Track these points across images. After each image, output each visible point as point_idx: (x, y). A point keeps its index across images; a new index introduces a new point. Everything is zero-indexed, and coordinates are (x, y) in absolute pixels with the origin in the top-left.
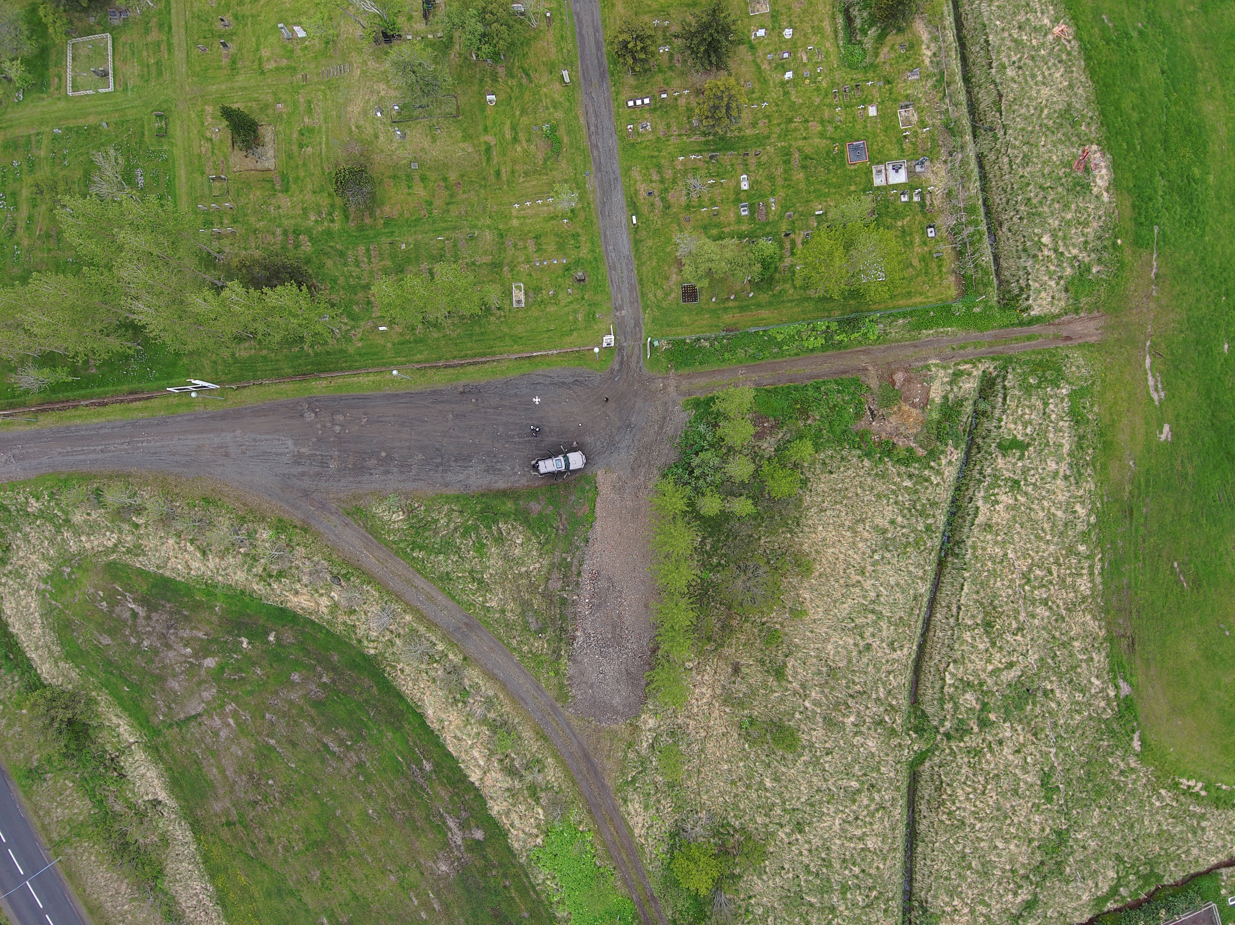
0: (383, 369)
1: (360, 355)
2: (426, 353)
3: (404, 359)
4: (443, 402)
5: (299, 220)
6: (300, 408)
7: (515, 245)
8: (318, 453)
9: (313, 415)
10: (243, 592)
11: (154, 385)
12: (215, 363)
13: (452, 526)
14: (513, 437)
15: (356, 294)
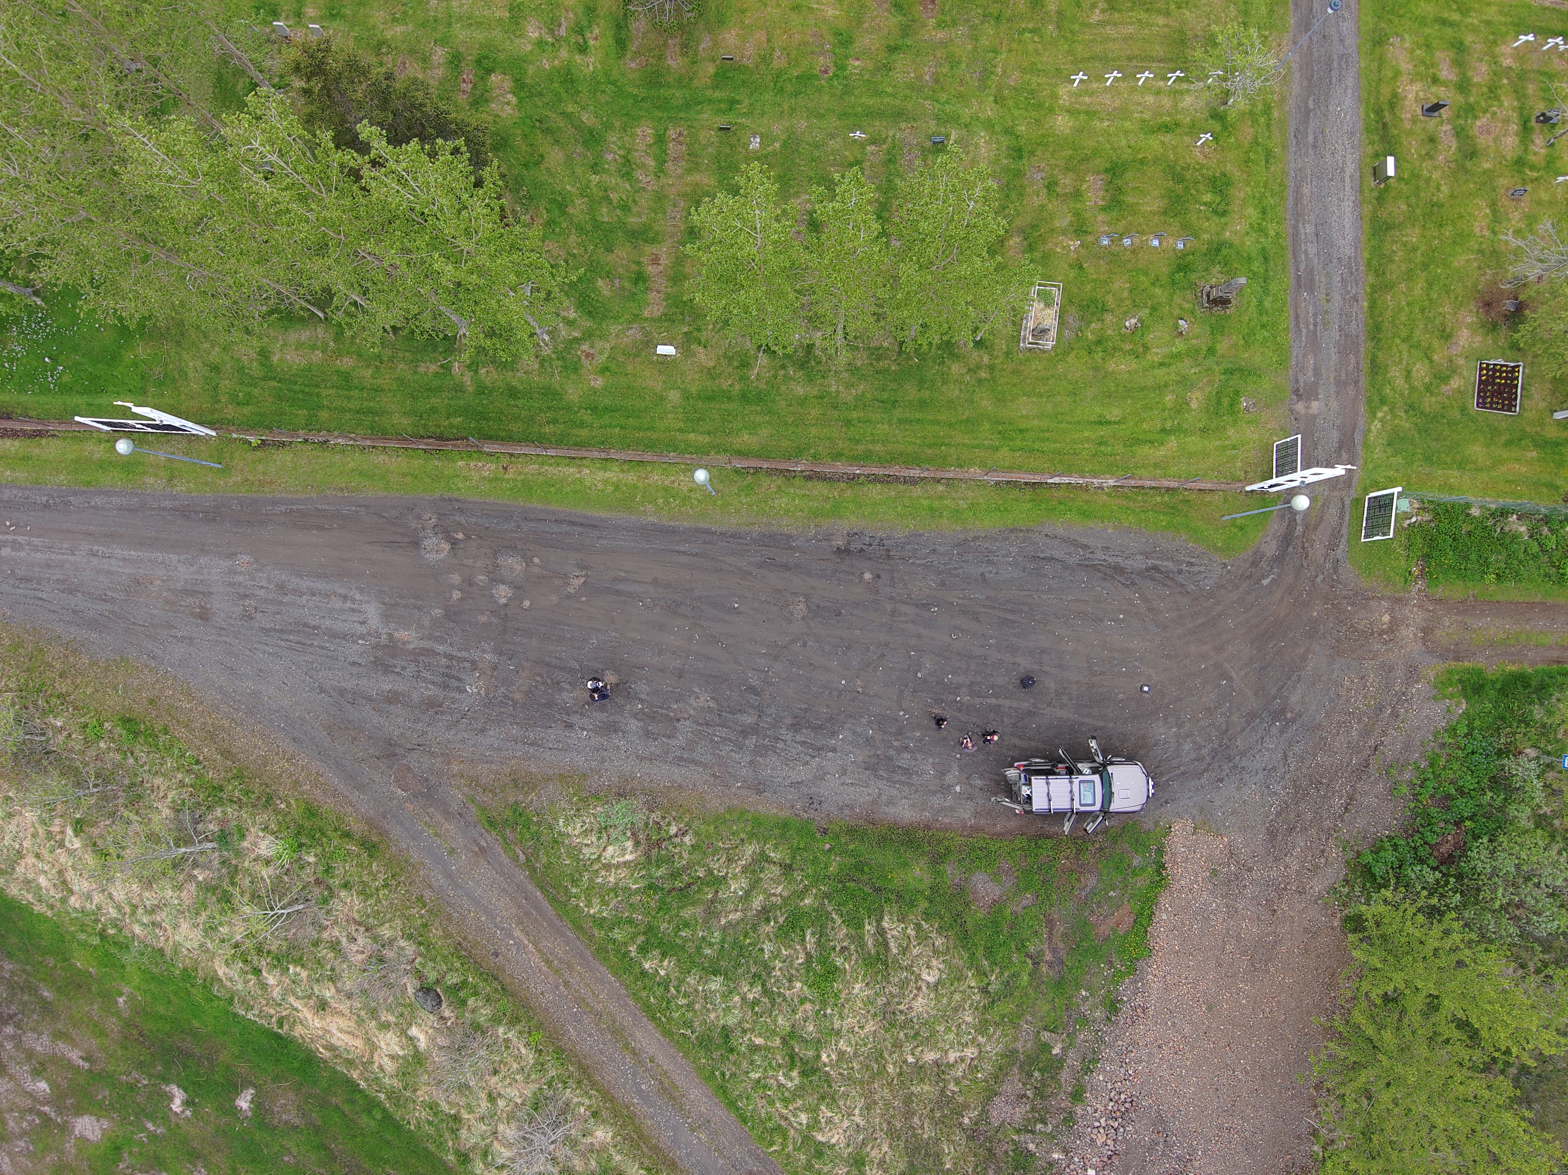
0: (648, 457)
1: (594, 409)
2: (765, 432)
3: (707, 439)
4: (786, 567)
5: (497, 34)
6: (414, 525)
7: (1051, 186)
8: (441, 648)
9: (446, 546)
10: (187, 975)
11: (53, 402)
12: (216, 369)
13: (757, 902)
14: (956, 689)
15: (609, 250)
